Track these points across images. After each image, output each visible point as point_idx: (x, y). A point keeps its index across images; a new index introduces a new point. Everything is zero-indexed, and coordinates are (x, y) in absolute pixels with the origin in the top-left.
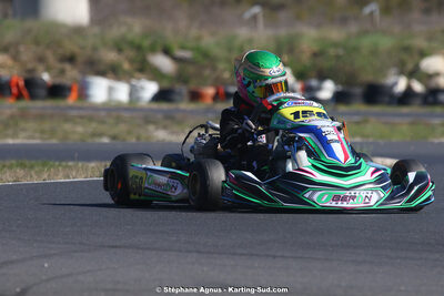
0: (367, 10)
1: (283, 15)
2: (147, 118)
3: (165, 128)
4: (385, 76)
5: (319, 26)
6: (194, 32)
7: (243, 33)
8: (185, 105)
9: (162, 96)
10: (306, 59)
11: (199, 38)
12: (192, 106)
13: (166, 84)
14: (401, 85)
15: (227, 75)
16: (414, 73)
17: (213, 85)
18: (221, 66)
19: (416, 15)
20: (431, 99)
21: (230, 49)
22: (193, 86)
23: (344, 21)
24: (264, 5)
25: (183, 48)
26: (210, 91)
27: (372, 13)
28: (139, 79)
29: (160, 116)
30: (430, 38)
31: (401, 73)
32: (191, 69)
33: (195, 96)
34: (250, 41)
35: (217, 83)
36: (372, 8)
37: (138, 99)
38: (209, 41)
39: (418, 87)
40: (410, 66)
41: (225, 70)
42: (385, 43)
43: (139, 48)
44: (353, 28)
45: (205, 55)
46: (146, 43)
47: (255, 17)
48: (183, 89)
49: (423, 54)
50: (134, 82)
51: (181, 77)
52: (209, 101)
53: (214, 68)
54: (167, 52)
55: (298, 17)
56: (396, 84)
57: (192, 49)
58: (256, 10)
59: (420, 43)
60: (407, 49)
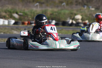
0: (63, 4)
1: (44, 5)
2: (12, 28)
3: (16, 31)
4: (67, 19)
5: (52, 8)
6: (23, 9)
7: (34, 9)
8: (21, 26)
9: (15, 23)
10: (49, 15)
11: (24, 10)
12: (23, 26)
13: (17, 21)
14: (70, 22)
15: (30, 19)
16: (73, 19)
17: (27, 21)
18: (29, 17)
19: (74, 6)
20: (77, 25)
21: (31, 13)
22: (23, 21)
23: (57, 7)
24: (39, 3)
25: (20, 12)
26: (27, 22)
27: (64, 5)
28: (10, 19)
29: (15, 28)
30: (77, 11)
31: (71, 19)
32: (22, 17)
33: (23, 23)
34: (36, 11)
35: (28, 20)
36: (64, 4)
37: (10, 24)
38: (26, 11)
39: (74, 22)
40: (73, 17)
41: (30, 18)
42: (67, 12)
43: (10, 12)
44: (60, 8)
45: (26, 14)
46: (12, 11)
47: (37, 5)
48: (20, 22)
49: (76, 15)
50: (9, 20)
51: (20, 19)
52: (26, 25)
53: (28, 17)
54: (17, 13)
55: (47, 6)
56: (69, 21)
57: (22, 13)
58: (38, 4)
59: (75, 12)
60: (72, 13)
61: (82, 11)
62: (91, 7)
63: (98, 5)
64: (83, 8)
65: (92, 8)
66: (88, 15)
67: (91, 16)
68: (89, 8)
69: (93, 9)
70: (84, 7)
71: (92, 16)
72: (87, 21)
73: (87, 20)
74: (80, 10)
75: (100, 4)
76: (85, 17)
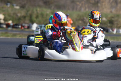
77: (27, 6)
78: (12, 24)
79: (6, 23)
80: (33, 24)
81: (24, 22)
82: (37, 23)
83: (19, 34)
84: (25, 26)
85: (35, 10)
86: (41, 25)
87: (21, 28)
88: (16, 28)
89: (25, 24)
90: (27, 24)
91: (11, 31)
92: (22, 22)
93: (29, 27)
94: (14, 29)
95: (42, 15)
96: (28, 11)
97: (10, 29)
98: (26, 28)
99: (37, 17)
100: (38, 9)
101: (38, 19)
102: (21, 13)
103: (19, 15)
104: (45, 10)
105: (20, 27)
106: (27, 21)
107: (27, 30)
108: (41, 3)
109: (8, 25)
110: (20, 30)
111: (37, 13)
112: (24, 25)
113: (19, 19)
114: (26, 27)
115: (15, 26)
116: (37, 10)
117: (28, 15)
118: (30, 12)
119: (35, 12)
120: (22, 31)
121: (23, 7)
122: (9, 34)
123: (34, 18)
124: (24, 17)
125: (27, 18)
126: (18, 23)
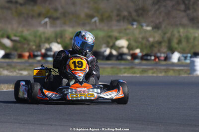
0: (93, 20)
1: (58, 22)
10: (67, 41)
14: (108, 52)
15: (34, 47)
16: (113, 47)
17: (28, 52)
20: (120, 57)
21: (35, 37)
22: (19, 52)
23: (84, 25)
24: (50, 18)
25: (15, 36)
26: (27, 54)
27: (95, 21)
30: (120, 32)
31: (108, 46)
32: (19, 45)
36: (96, 19)
40: (111, 44)
41: (33, 45)
44: (88, 28)
45: (25, 39)
47: (46, 23)
49: (117, 39)
52: (26, 59)
53: (28, 44)
55: (65, 23)
56: (105, 51)
57: (19, 36)
58: (47, 20)
59: (115, 34)
61: (128, 31)
62: (144, 24)
63: (157, 21)
64: (130, 27)
65: (148, 26)
66: (140, 40)
67: (144, 42)
68: (142, 26)
69: (149, 28)
70: (133, 25)
71: (148, 41)
72: (138, 51)
73: (137, 48)
74: (125, 29)
75: (161, 20)
76: (133, 44)
77: (163, 26)
78: (140, 54)
79: (132, 52)
80: (173, 53)
81: (159, 51)
82: (179, 52)
83: (152, 69)
84: (160, 57)
85: (175, 32)
86: (185, 55)
87: (155, 59)
88: (147, 60)
89: (161, 53)
90: (164, 53)
91: (140, 64)
92: (156, 50)
93: (166, 59)
94: (144, 62)
95: (187, 39)
96: (165, 34)
97: (137, 61)
98: (161, 60)
99: (179, 42)
100: (181, 30)
101: (181, 46)
102: (154, 37)
103: (151, 40)
104: (191, 30)
105: (153, 58)
106: (164, 49)
107: (164, 63)
108: (185, 21)
109: (134, 56)
110: (153, 62)
111: (180, 36)
112: (159, 55)
113: (152, 46)
114: (162, 58)
115: (145, 57)
116: (179, 32)
117: (166, 39)
118: (168, 35)
119: (177, 35)
120: (157, 64)
121: (156, 27)
122: (136, 70)
123: (174, 44)
124: (160, 43)
125: (164, 45)
126: (149, 52)
